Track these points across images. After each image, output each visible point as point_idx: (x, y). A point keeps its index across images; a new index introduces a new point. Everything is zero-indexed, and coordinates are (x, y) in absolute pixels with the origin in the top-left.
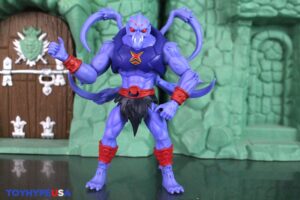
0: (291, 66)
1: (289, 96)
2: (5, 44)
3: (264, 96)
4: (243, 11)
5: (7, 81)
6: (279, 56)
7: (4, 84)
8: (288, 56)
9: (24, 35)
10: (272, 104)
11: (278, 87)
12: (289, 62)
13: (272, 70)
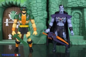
0: (82, 20)
1: (82, 28)
2: (6, 15)
3: (75, 28)
4: (69, 5)
5: (7, 25)
6: (79, 17)
7: (6, 26)
8: (81, 17)
9: (11, 13)
10: (77, 30)
11: (79, 25)
12: (81, 19)
13: (77, 21)
